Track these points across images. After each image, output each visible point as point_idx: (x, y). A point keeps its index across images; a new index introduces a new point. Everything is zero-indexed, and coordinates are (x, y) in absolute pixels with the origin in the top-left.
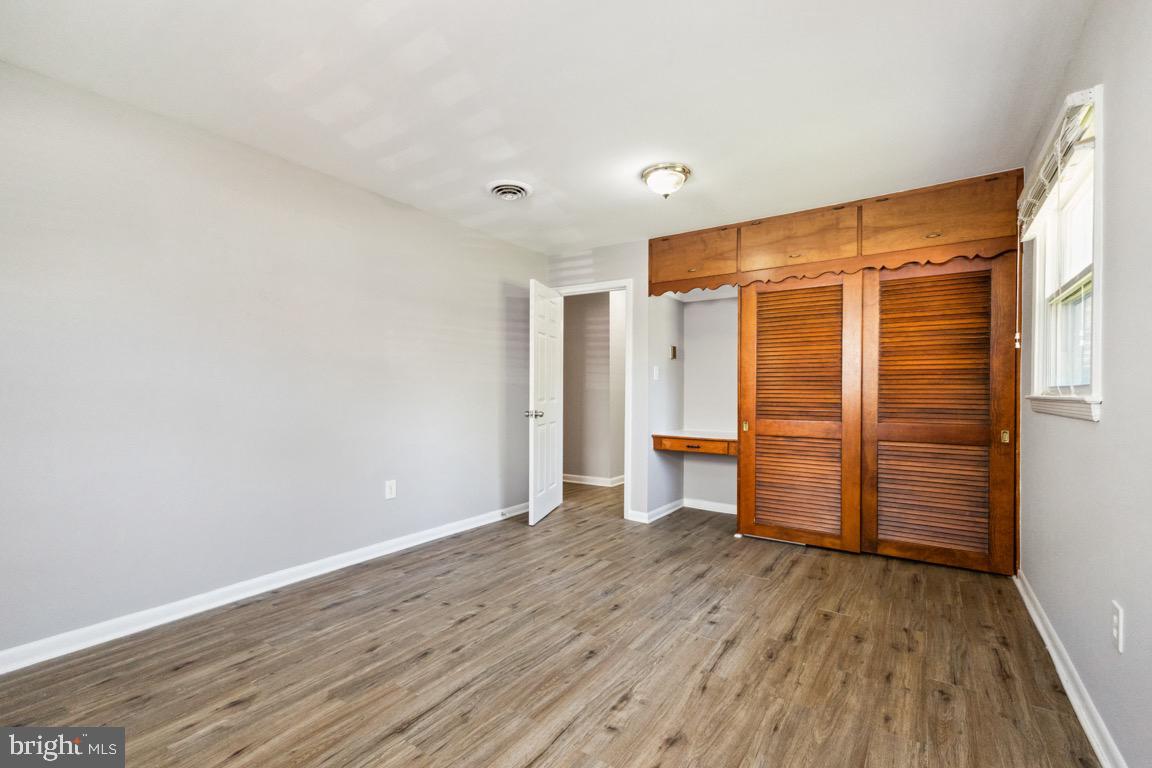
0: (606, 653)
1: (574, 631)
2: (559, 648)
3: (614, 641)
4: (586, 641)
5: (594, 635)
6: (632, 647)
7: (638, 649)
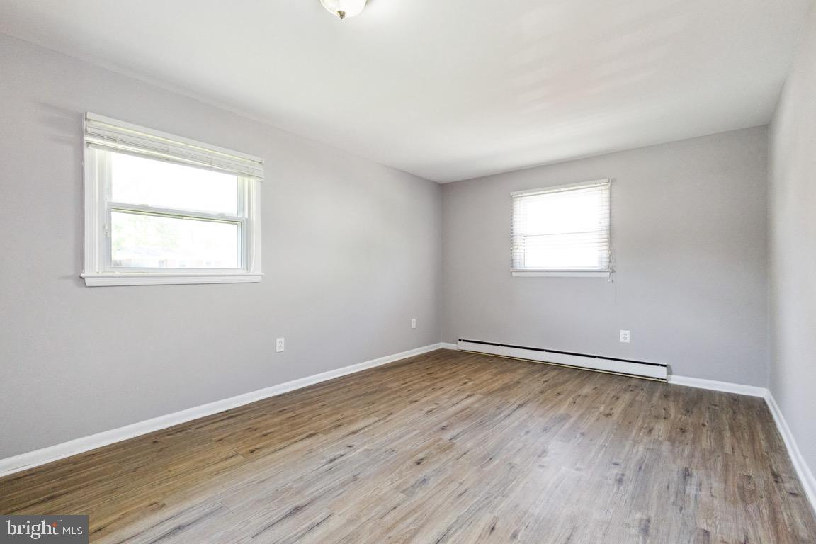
0: (435, 429)
1: (455, 441)
2: (464, 432)
3: (429, 435)
4: (447, 436)
5: (441, 439)
6: (418, 431)
7: (415, 430)
